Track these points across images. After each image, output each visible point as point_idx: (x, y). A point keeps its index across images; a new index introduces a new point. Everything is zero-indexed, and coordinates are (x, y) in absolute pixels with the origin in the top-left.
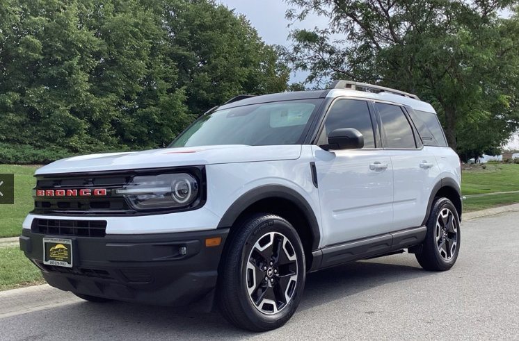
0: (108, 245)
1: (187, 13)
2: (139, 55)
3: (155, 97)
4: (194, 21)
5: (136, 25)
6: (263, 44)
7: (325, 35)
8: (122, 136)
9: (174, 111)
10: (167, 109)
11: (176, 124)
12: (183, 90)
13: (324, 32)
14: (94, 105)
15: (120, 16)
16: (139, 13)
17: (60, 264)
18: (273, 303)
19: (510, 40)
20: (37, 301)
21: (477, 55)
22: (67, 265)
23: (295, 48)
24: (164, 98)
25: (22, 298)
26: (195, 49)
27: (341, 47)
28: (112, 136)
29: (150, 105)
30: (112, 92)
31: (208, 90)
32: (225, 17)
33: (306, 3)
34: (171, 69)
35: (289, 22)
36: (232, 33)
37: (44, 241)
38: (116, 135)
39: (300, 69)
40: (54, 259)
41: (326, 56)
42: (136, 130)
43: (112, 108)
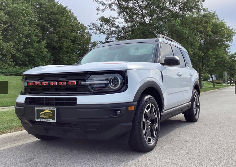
0: (78, 110)
1: (46, 6)
2: (24, 25)
3: (32, 44)
4: (49, 10)
5: (23, 10)
6: (80, 22)
7: (114, 19)
8: (16, 62)
9: (41, 51)
10: (38, 50)
11: (42, 57)
12: (45, 41)
13: (114, 18)
14: (4, 46)
15: (15, 5)
16: (24, 4)
17: (47, 120)
18: (151, 138)
19: (195, 25)
20: (14, 140)
21: (183, 31)
22: (52, 121)
23: (101, 25)
24: (36, 45)
25: (6, 140)
26: (50, 23)
27: (121, 25)
28: (11, 62)
29: (29, 48)
30: (11, 41)
31: (56, 42)
32: (63, 9)
33: (106, 5)
34: (38, 31)
35: (98, 12)
36: (66, 17)
37: (36, 109)
38: (13, 62)
39: (102, 34)
40: (43, 118)
41: (114, 29)
42: (23, 59)
43: (12, 49)
